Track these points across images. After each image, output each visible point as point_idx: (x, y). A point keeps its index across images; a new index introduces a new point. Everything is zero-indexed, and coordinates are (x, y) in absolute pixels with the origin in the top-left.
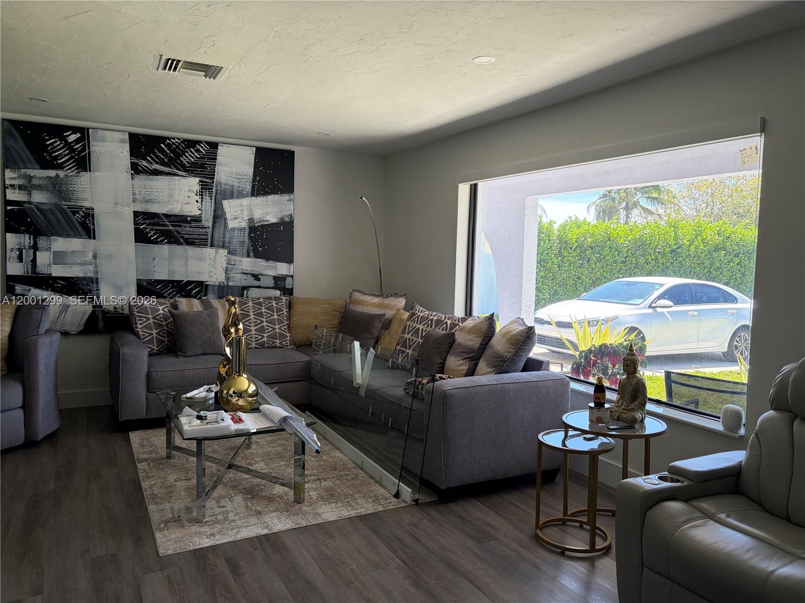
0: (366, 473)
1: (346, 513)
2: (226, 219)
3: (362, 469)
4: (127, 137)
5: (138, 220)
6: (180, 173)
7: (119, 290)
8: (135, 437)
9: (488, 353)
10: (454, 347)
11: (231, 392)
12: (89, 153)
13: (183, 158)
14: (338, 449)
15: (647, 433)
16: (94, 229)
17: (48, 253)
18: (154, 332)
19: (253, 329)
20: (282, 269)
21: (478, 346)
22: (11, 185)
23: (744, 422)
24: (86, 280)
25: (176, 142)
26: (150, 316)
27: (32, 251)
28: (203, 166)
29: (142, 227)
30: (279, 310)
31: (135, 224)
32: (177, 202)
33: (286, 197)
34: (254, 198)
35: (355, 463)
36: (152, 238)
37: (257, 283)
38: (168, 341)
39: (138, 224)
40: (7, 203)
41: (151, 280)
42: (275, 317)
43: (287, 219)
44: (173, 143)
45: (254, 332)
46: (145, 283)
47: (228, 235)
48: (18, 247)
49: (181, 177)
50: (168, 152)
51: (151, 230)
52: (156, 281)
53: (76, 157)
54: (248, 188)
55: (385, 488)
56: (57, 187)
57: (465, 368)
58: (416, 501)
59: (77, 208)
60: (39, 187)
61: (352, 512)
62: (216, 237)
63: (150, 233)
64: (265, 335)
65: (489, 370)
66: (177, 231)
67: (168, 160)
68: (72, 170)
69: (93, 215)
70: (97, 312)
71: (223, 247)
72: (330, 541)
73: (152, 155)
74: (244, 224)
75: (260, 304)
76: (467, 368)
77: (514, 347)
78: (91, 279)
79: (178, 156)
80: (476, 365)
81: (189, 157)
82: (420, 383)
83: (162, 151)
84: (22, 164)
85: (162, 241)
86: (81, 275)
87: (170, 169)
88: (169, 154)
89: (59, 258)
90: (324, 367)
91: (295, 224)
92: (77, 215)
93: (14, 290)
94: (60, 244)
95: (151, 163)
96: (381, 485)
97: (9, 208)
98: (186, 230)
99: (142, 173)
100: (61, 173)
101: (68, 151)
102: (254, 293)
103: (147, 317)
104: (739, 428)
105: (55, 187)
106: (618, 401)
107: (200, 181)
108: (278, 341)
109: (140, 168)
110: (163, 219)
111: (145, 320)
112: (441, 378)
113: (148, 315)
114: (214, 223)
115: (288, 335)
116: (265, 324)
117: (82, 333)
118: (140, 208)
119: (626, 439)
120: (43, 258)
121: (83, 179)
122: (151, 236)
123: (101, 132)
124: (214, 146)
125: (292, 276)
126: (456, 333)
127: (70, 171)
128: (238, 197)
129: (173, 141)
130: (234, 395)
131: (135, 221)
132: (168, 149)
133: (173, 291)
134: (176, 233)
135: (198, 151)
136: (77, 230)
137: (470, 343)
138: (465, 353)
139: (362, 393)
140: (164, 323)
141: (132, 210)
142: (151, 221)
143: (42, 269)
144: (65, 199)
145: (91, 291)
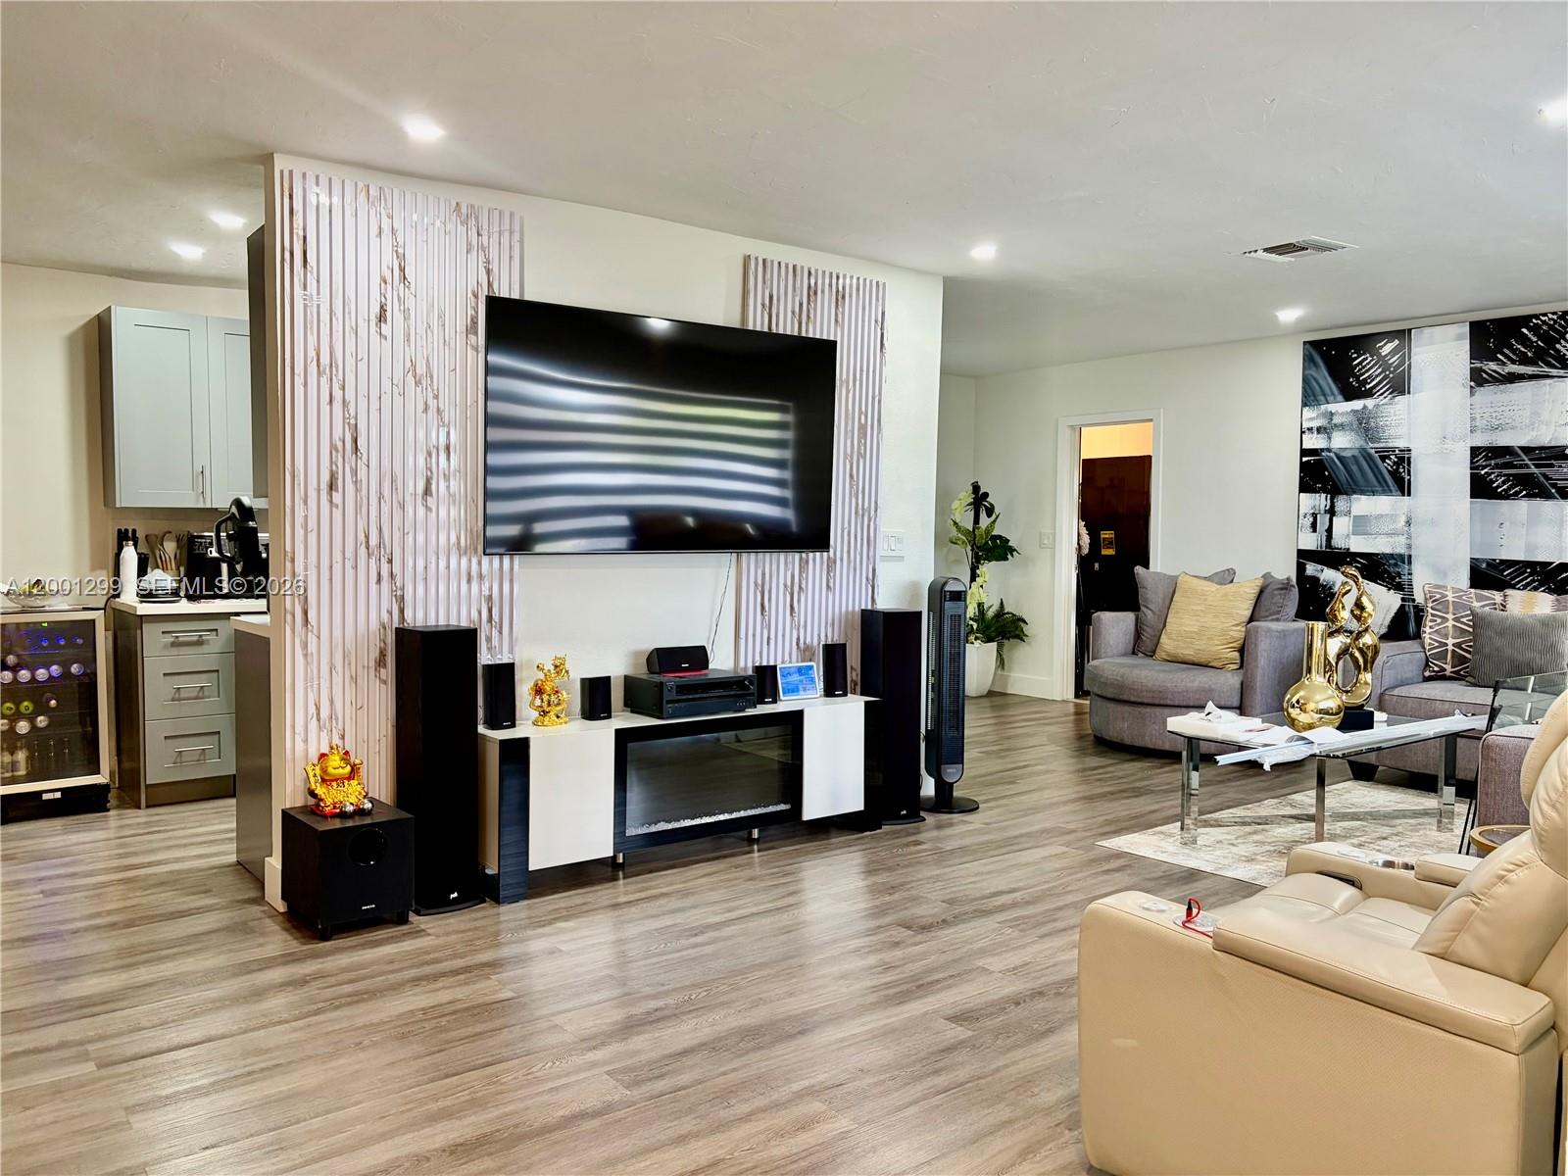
4: (1466, 329)
5: (1477, 461)
6: (1554, 372)
7: (1442, 572)
12: (1410, 366)
16: (1409, 480)
17: (1347, 518)
18: (1450, 641)
22: (1308, 429)
24: (1395, 559)
25: (1549, 319)
26: (1451, 616)
27: (1328, 515)
29: (1483, 472)
31: (1471, 469)
32: (1548, 423)
36: (1499, 490)
39: (1477, 468)
40: (1304, 452)
41: (1495, 560)
44: (1544, 322)
46: (1484, 566)
48: (1312, 511)
49: (1556, 379)
50: (1535, 339)
51: (1498, 476)
52: (1503, 562)
53: (1391, 376)
56: (1364, 425)
59: (1388, 451)
60: (1341, 427)
63: (1497, 480)
66: (1545, 476)
67: (1534, 353)
68: (1385, 395)
69: (1409, 458)
70: (1407, 609)
73: (1506, 351)
78: (1401, 557)
79: (1551, 342)
83: (1524, 341)
84: (1322, 398)
85: (1516, 494)
86: (1388, 550)
87: (1536, 369)
88: (1536, 342)
89: (1361, 525)
92: (1387, 461)
93: (1305, 569)
94: (1363, 504)
95: (1504, 364)
97: (1304, 459)
98: (1562, 471)
99: (1488, 382)
100: (1370, 403)
101: (1380, 370)
105: (1361, 424)
109: (1484, 375)
110: (1519, 456)
118: (1481, 441)
120: (1341, 525)
121: (1398, 407)
122: (1498, 487)
123: (1428, 331)
127: (1382, 397)
129: (1543, 318)
131: (1472, 463)
132: (1534, 335)
133: (1533, 581)
134: (1542, 479)
136: (1386, 482)
141: (1469, 445)
142: (1500, 461)
143: (1339, 541)
144: (1372, 440)
145: (1399, 575)
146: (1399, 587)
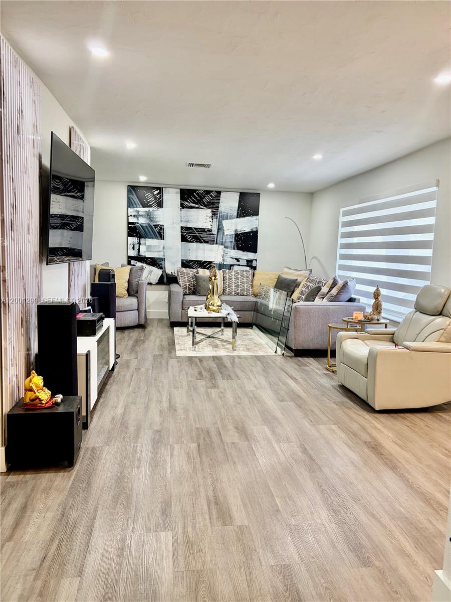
2: (224, 230)
4: (179, 191)
5: (183, 231)
6: (202, 207)
7: (173, 264)
8: (176, 329)
12: (163, 199)
13: (204, 199)
16: (164, 235)
17: (144, 246)
18: (187, 284)
19: (233, 285)
20: (251, 256)
21: (327, 292)
22: (130, 215)
24: (159, 259)
26: (186, 277)
27: (138, 245)
28: (213, 203)
30: (247, 277)
31: (181, 233)
32: (201, 222)
33: (255, 218)
34: (238, 219)
37: (238, 263)
38: (194, 289)
39: (183, 233)
40: (129, 223)
41: (188, 260)
42: (245, 280)
43: (255, 230)
45: (233, 287)
46: (185, 261)
47: (224, 239)
48: (133, 243)
49: (203, 209)
51: (188, 235)
52: (190, 260)
53: (157, 201)
54: (235, 214)
56: (149, 216)
58: (283, 354)
59: (157, 225)
60: (142, 216)
62: (218, 239)
63: (188, 237)
64: (239, 289)
66: (200, 236)
67: (197, 201)
68: (156, 207)
69: (163, 228)
70: (164, 275)
71: (222, 244)
73: (190, 199)
74: (233, 233)
75: (238, 273)
78: (162, 259)
79: (202, 199)
81: (207, 199)
83: (194, 197)
84: (135, 205)
85: (193, 241)
86: (157, 257)
87: (198, 206)
88: (198, 198)
89: (149, 248)
91: (259, 232)
92: (157, 228)
93: (131, 262)
94: (149, 242)
95: (190, 203)
97: (129, 225)
98: (204, 235)
99: (185, 208)
100: (151, 209)
101: (154, 199)
102: (236, 268)
107: (212, 211)
108: (245, 292)
109: (184, 206)
110: (194, 230)
111: (183, 278)
114: (218, 232)
115: (251, 290)
116: (239, 283)
117: (157, 284)
118: (184, 225)
120: (142, 248)
121: (160, 212)
122: (188, 239)
123: (168, 189)
124: (219, 193)
125: (256, 260)
127: (154, 208)
128: (230, 219)
129: (200, 191)
131: (181, 231)
132: (198, 196)
133: (197, 266)
135: (211, 196)
136: (156, 235)
137: (324, 291)
138: (321, 295)
140: (192, 280)
141: (180, 226)
142: (189, 231)
143: (142, 253)
144: (152, 221)
145: (161, 264)
146: (161, 268)
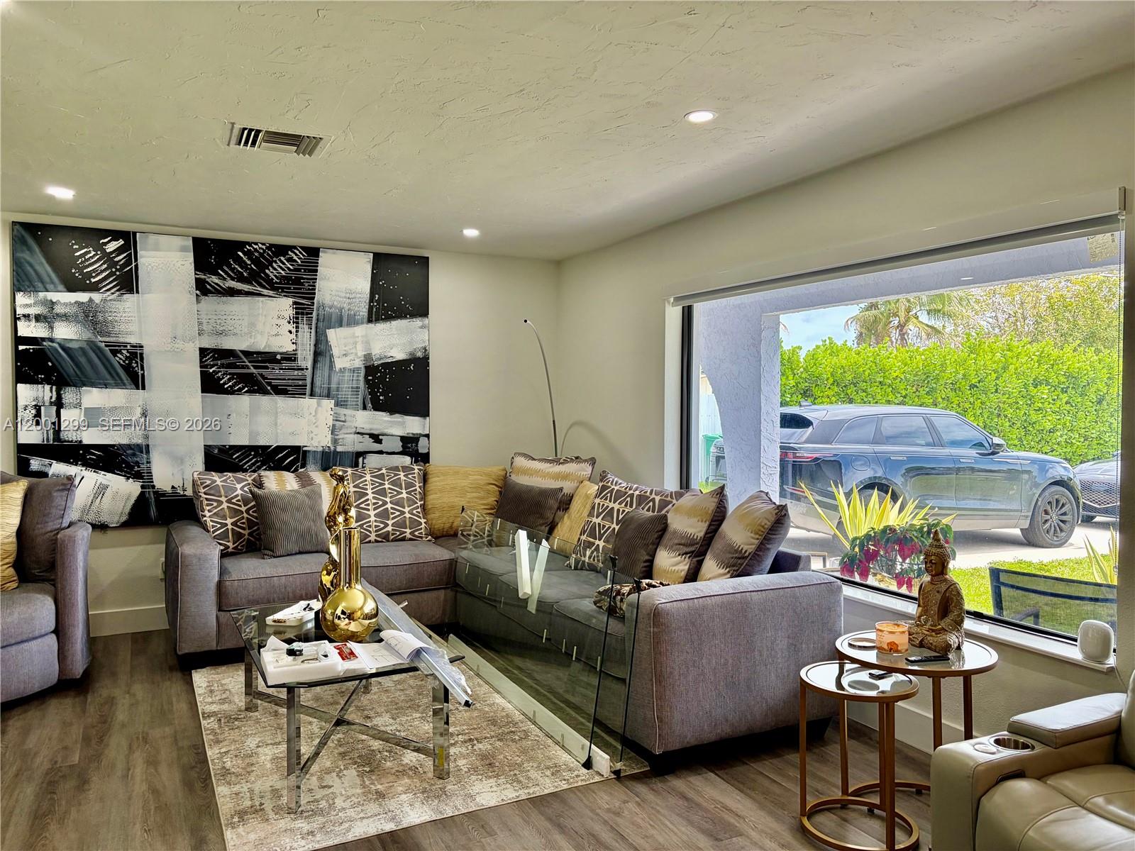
0: (540, 728)
1: (511, 794)
2: (331, 356)
3: (534, 723)
4: (190, 243)
5: (206, 361)
6: (265, 292)
7: (179, 460)
8: (200, 678)
9: (717, 545)
10: (667, 536)
11: (339, 612)
12: (136, 266)
13: (269, 270)
14: (498, 692)
15: (967, 667)
16: (143, 375)
17: (78, 410)
18: (229, 521)
19: (372, 513)
20: (412, 425)
21: (701, 534)
22: (24, 316)
23: (1113, 646)
24: (131, 449)
25: (260, 248)
26: (223, 499)
27: (54, 408)
28: (297, 281)
29: (211, 371)
30: (409, 485)
31: (201, 367)
32: (262, 333)
33: (418, 322)
34: (371, 325)
35: (524, 714)
36: (226, 386)
37: (377, 447)
38: (249, 534)
39: (206, 367)
40: (18, 340)
41: (225, 446)
42: (404, 495)
43: (420, 354)
44: (256, 249)
45: (373, 518)
46: (216, 451)
47: (335, 379)
48: (34, 403)
49: (267, 298)
50: (249, 262)
51: (224, 374)
52: (232, 447)
53: (118, 273)
54: (364, 312)
55: (569, 753)
56: (90, 317)
57: (684, 566)
58: (617, 773)
59: (119, 346)
60: (65, 317)
61: (520, 792)
62: (318, 382)
63: (223, 378)
64: (390, 522)
65: (722, 571)
66: (262, 376)
67: (249, 274)
68: (113, 291)
69: (141, 354)
70: (147, 495)
71: (328, 396)
72: (488, 840)
73: (225, 268)
74: (359, 363)
75: (382, 477)
76: (687, 567)
77: (757, 536)
78: (139, 447)
79: (263, 268)
80: (700, 563)
81: (278, 270)
82: (618, 593)
83: (240, 261)
84: (40, 285)
85: (240, 390)
86: (125, 441)
87: (251, 287)
88: (250, 265)
89: (93, 417)
90: (475, 568)
91: (430, 361)
92: (119, 355)
93: (29, 465)
94: (93, 397)
95: (225, 279)
96: (563, 747)
97: (21, 348)
98: (274, 373)
99: (212, 293)
100: (97, 297)
101: (106, 266)
102: (372, 461)
103: (219, 501)
104: (1107, 656)
105: (87, 316)
106: (919, 617)
107: (295, 303)
108: (408, 531)
109: (208, 287)
110: (241, 359)
111: (215, 504)
112: (650, 586)
113: (221, 496)
114: (315, 362)
115: (423, 521)
116: (389, 506)
117: (125, 525)
118: (208, 343)
119: (936, 677)
121: (128, 304)
122: (225, 384)
123: (152, 238)
124: (314, 252)
125: (427, 436)
126: (669, 515)
127: (109, 293)
128: (349, 325)
129: (255, 247)
130: (342, 616)
131: (201, 361)
132: (249, 259)
133: (257, 462)
134: (260, 378)
135: (290, 260)
136: (118, 374)
137: (691, 531)
138: (684, 545)
139: (532, 607)
140: (243, 509)
141: (198, 346)
142: (224, 361)
143: (69, 434)
144: (101, 333)
145: (138, 464)
146: (138, 476)
